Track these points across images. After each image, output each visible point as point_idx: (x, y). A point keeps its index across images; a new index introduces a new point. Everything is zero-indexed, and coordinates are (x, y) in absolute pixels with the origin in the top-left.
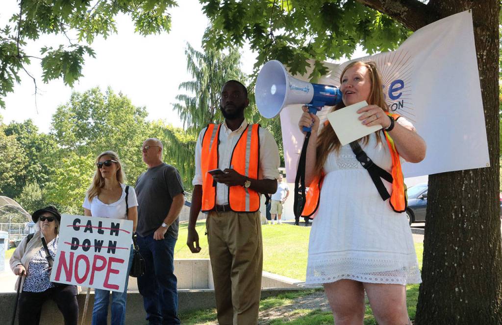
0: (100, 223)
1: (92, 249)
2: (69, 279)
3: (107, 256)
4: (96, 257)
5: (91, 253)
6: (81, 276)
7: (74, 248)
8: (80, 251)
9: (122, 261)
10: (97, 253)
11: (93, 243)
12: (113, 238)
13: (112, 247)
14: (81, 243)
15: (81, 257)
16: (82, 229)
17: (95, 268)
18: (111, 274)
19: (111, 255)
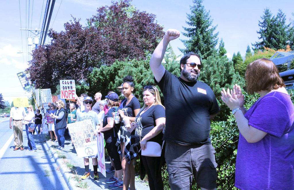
0: (68, 81)
1: (68, 89)
2: (65, 97)
3: (71, 90)
4: (69, 91)
5: (68, 90)
6: (67, 96)
7: (64, 89)
8: (65, 90)
9: (74, 91)
10: (69, 90)
11: (67, 87)
12: (71, 85)
13: (72, 87)
14: (65, 87)
15: (66, 91)
16: (64, 84)
17: (70, 94)
18: (73, 95)
19: (72, 90)
